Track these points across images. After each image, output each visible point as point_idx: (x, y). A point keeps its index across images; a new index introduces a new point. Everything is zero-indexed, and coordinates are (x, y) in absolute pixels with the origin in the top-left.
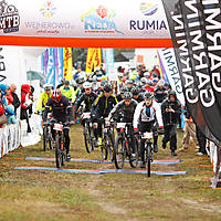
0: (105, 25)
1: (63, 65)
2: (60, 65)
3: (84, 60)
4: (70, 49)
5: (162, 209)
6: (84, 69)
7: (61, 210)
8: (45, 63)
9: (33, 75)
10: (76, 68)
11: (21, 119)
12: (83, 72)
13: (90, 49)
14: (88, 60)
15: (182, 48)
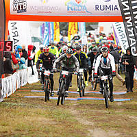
0: (80, 8)
1: (54, 33)
2: (51, 33)
3: (67, 30)
4: (58, 23)
5: (116, 122)
6: (67, 36)
7: (54, 123)
8: (43, 32)
9: (35, 39)
10: (62, 35)
11: (28, 66)
12: (66, 37)
13: (70, 23)
14: (69, 30)
15: (128, 22)
